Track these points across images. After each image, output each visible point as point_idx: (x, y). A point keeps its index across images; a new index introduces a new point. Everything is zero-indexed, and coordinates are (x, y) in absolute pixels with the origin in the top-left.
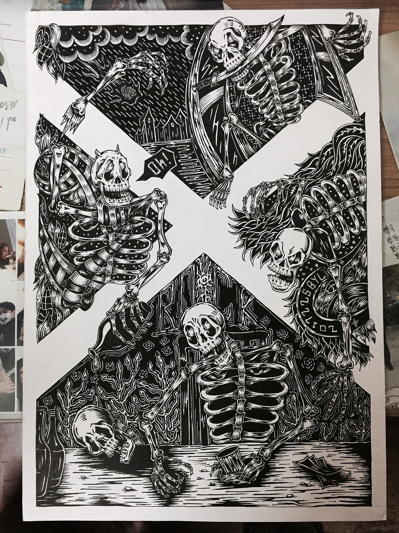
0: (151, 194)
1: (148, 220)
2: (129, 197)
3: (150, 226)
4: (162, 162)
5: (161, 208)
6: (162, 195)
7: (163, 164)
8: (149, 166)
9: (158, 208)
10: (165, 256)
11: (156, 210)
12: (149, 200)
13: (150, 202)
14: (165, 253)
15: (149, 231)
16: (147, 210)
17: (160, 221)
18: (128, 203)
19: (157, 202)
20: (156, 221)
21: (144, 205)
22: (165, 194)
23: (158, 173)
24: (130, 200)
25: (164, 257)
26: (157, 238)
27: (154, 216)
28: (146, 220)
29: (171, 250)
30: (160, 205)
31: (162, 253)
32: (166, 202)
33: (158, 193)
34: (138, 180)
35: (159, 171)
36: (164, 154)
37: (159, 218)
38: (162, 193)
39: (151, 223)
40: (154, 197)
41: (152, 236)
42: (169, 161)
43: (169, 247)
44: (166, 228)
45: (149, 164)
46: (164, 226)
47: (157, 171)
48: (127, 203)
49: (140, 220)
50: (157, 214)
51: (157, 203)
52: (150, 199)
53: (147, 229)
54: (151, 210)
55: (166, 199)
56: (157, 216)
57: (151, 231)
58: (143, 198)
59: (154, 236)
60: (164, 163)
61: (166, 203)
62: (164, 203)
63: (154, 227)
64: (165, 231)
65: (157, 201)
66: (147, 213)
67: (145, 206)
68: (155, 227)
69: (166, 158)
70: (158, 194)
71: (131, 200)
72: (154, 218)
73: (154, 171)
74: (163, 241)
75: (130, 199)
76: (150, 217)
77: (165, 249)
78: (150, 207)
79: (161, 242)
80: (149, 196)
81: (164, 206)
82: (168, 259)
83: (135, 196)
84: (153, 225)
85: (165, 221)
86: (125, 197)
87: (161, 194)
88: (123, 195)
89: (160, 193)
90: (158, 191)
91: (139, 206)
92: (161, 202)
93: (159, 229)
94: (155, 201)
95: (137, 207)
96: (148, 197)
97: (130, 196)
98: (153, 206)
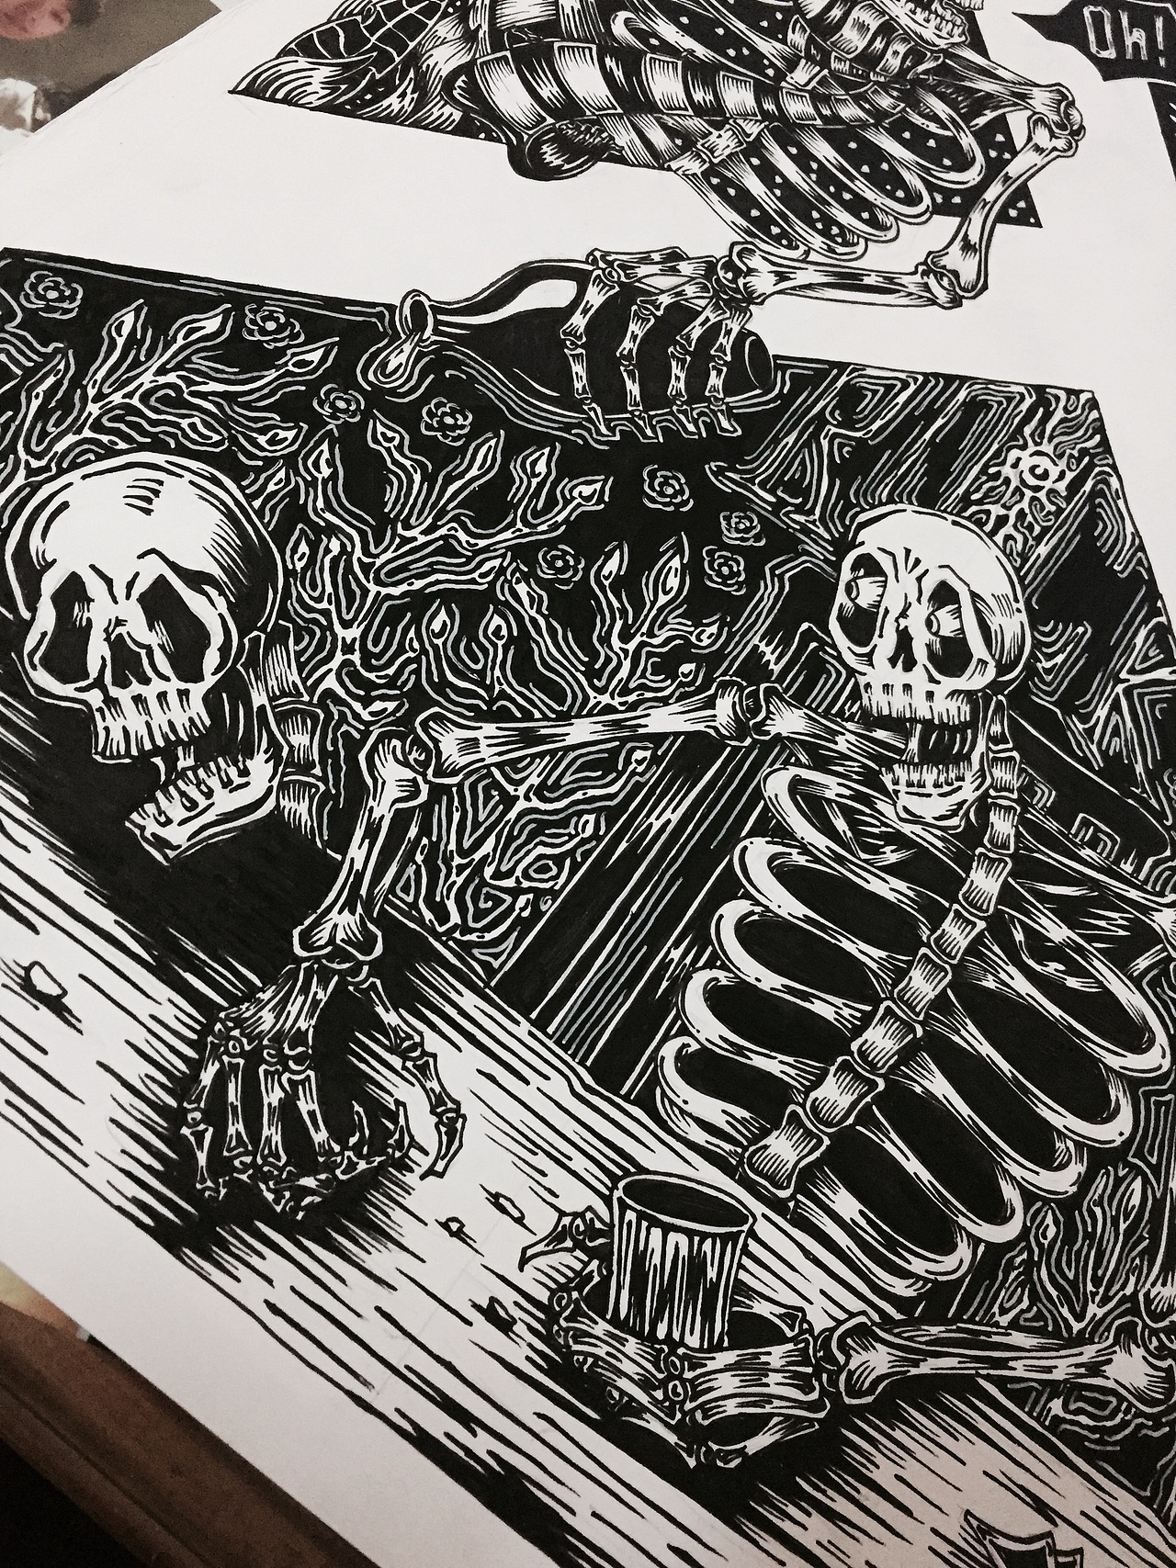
0: (1038, 86)
1: (967, 141)
3: (963, 163)
4: (1138, 36)
5: (1038, 149)
6: (1069, 120)
7: (1136, 45)
8: (1086, 12)
9: (1030, 139)
10: (951, 283)
12: (1014, 94)
13: (1015, 104)
14: (956, 274)
16: (990, 115)
17: (1007, 178)
18: (942, 44)
19: (1037, 121)
20: (994, 169)
21: (989, 96)
22: (1082, 127)
23: (1104, 54)
24: (952, 40)
25: (945, 282)
26: (963, 212)
27: (1001, 148)
28: (962, 134)
29: (985, 287)
30: (1042, 137)
31: (944, 267)
32: (1070, 147)
33: (1060, 102)
34: (1025, 17)
35: (1110, 54)
36: (1159, 23)
37: (1014, 169)
38: (1073, 112)
39: (974, 159)
40: (1041, 100)
42: (1161, 53)
44: (1013, 213)
45: (1092, 8)
46: (1011, 202)
47: (1102, 44)
48: (937, 41)
49: (943, 116)
51: (1036, 123)
52: (1023, 97)
54: (1001, 124)
55: (1077, 141)
57: (953, 176)
59: (957, 200)
60: (1143, 43)
61: (1065, 151)
62: (1061, 144)
63: (972, 176)
64: (1003, 217)
65: (1041, 120)
66: (981, 121)
67: (988, 101)
68: (978, 179)
69: (1160, 39)
70: (1059, 105)
72: (993, 154)
73: (1092, 37)
75: (956, 39)
76: (984, 136)
78: (1004, 114)
79: (966, 235)
82: (956, 302)
83: (978, 44)
84: (977, 167)
85: (1023, 192)
86: (943, 18)
87: (1068, 115)
89: (1067, 106)
90: (1064, 99)
91: (971, 80)
92: (1053, 135)
93: (990, 195)
94: (1035, 113)
95: (963, 78)
96: (1020, 84)
97: (963, 33)
98: (1017, 122)
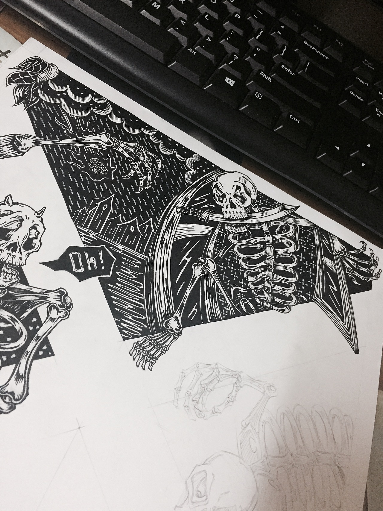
0: (50, 291)
1: (19, 326)
2: (13, 277)
4: (93, 260)
5: (52, 320)
6: (65, 302)
7: (92, 264)
8: (71, 256)
9: (48, 316)
10: (10, 399)
11: (43, 318)
12: (41, 298)
13: (42, 302)
14: (12, 393)
15: (9, 342)
16: (29, 311)
17: (38, 337)
18: (7, 285)
19: (52, 307)
21: (29, 302)
22: (71, 304)
23: (79, 271)
24: (12, 282)
25: (7, 400)
26: (17, 361)
27: (34, 324)
28: (16, 324)
29: (27, 394)
30: (54, 314)
31: (7, 392)
32: (66, 315)
33: (61, 296)
35: (82, 270)
36: (101, 253)
37: (40, 333)
38: (68, 299)
39: (22, 333)
40: (53, 298)
41: (8, 354)
42: (103, 265)
43: (26, 387)
44: (41, 353)
45: (73, 253)
46: (40, 349)
47: (78, 267)
48: (4, 284)
49: (7, 318)
50: (41, 325)
51: (51, 308)
52: (45, 298)
53: (9, 339)
54: (35, 313)
55: (69, 311)
56: (38, 327)
57: (12, 345)
58: (34, 290)
59: (14, 356)
60: (95, 263)
62: (62, 314)
64: (37, 357)
65: (53, 306)
66: (25, 315)
69: (101, 259)
70: (61, 297)
71: (14, 283)
72: (31, 328)
73: (74, 265)
74: (22, 371)
75: (14, 281)
76: (26, 322)
77: (17, 388)
78: (36, 308)
79: (18, 372)
80: (46, 292)
81: (60, 319)
82: (12, 408)
83: (24, 281)
84: (23, 337)
85: (46, 342)
87: (65, 301)
88: (6, 270)
89: (64, 297)
90: (62, 294)
91: (20, 297)
92: (58, 311)
93: (29, 349)
94: (50, 304)
96: (43, 293)
97: (17, 277)
98: (42, 310)
